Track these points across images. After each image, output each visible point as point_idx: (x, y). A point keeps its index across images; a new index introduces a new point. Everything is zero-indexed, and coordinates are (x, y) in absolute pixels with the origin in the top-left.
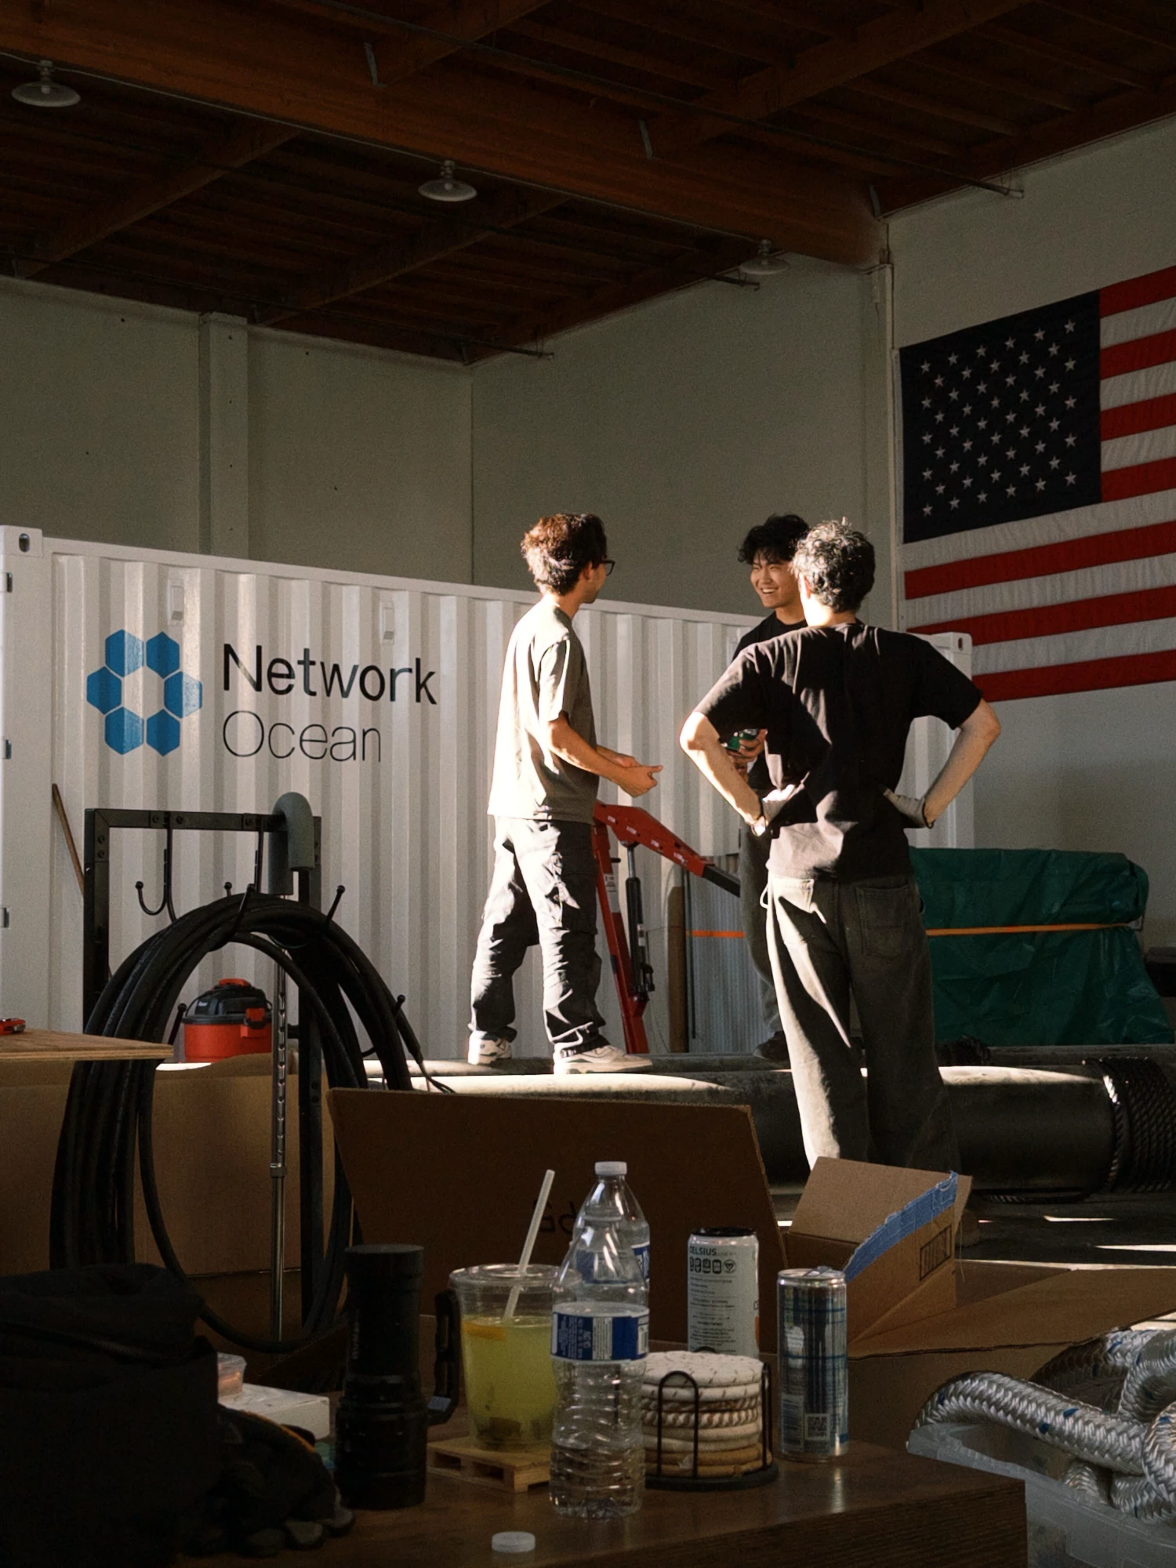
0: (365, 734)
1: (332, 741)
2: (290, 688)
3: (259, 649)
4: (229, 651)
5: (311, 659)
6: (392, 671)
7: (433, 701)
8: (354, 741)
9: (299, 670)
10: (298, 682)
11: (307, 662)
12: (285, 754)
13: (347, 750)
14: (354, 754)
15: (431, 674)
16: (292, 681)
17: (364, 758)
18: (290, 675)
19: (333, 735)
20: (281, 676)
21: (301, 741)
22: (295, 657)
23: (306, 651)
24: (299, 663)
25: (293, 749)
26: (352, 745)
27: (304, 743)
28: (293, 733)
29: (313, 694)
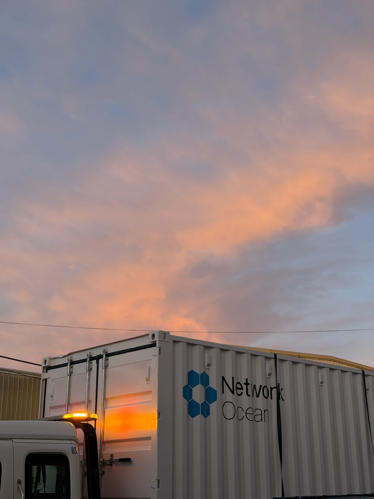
0: (265, 411)
1: (255, 414)
2: (242, 393)
3: (233, 378)
4: (223, 378)
5: (248, 383)
6: (271, 388)
7: (283, 400)
8: (261, 414)
9: (244, 387)
10: (244, 391)
11: (247, 384)
12: (241, 419)
13: (259, 418)
14: (262, 419)
15: (282, 389)
16: (242, 391)
17: (265, 421)
18: (242, 389)
19: (255, 412)
20: (239, 389)
21: (246, 414)
22: (243, 381)
23: (247, 380)
24: (244, 384)
25: (243, 417)
26: (261, 415)
27: (247, 415)
28: (243, 411)
29: (249, 396)
